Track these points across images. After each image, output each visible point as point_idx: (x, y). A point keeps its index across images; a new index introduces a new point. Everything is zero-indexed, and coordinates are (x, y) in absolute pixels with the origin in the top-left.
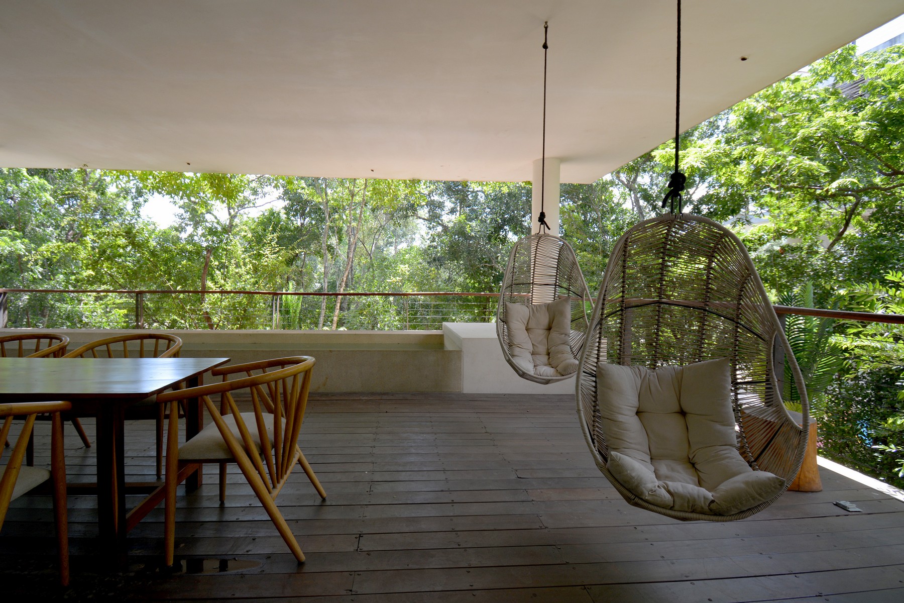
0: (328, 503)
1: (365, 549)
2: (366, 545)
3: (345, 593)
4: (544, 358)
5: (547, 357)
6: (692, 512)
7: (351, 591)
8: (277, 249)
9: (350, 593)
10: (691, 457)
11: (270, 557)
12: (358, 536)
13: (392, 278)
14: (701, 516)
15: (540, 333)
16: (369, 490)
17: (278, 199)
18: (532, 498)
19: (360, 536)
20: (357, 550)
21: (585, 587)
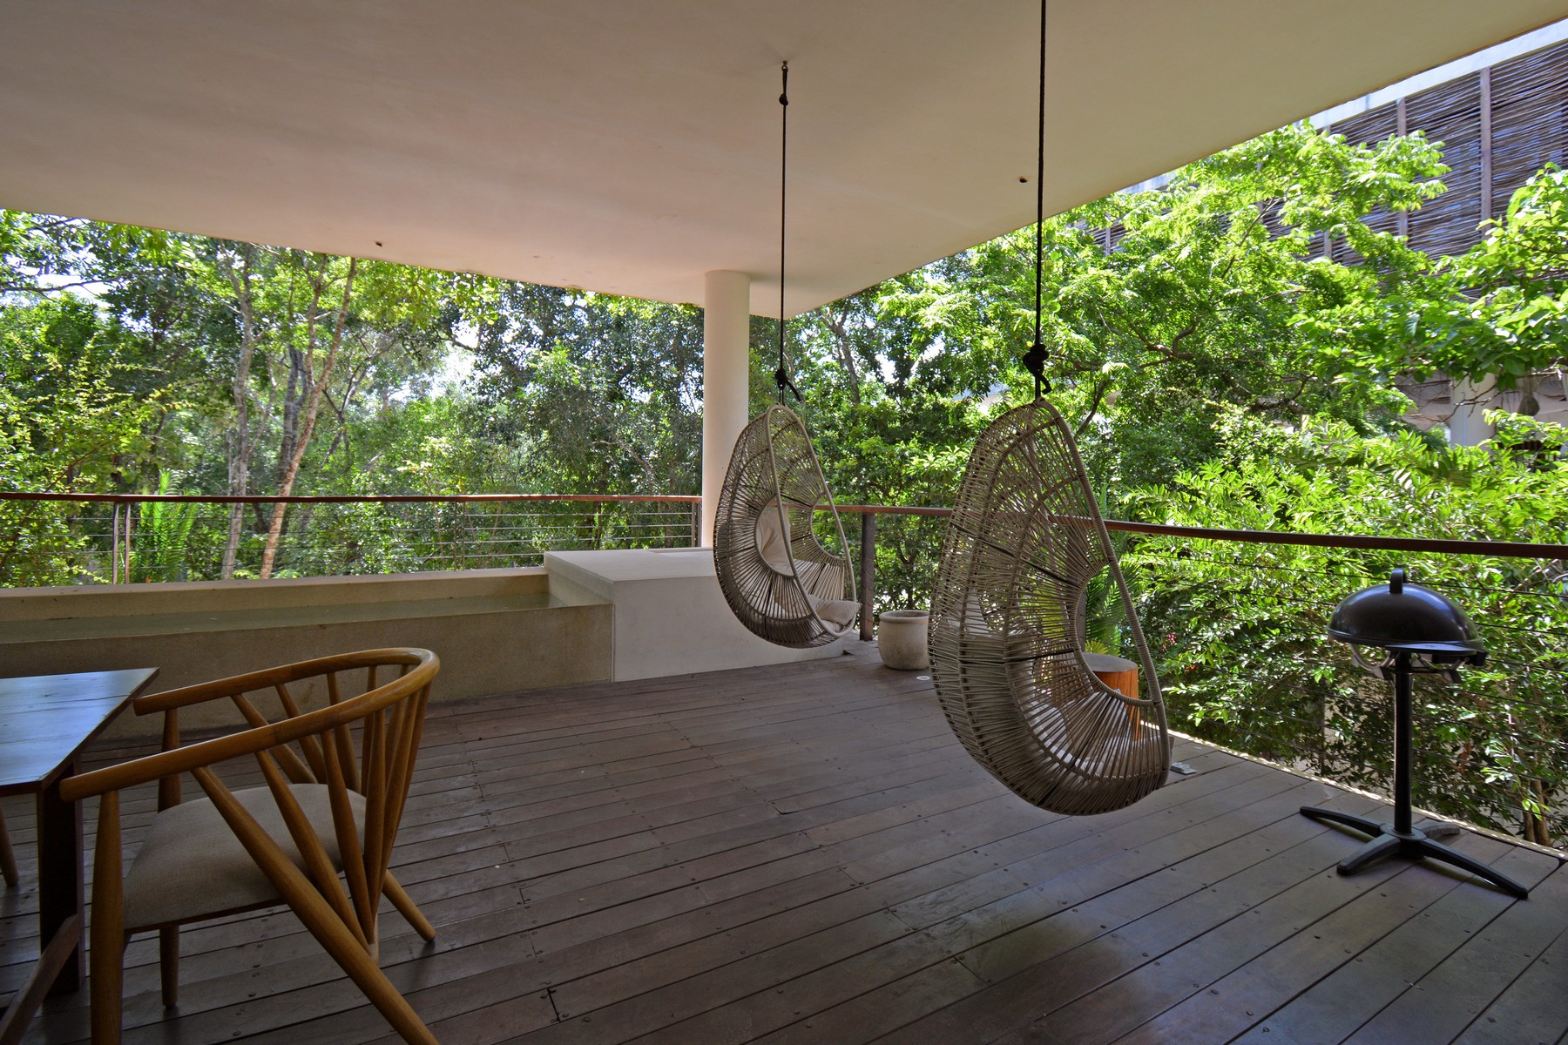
0: (440, 946)
1: (573, 1013)
2: (572, 1004)
8: (109, 396)
12: (546, 992)
13: (409, 462)
16: (520, 900)
18: (817, 844)
19: (550, 992)
20: (558, 1019)
21: (957, 958)
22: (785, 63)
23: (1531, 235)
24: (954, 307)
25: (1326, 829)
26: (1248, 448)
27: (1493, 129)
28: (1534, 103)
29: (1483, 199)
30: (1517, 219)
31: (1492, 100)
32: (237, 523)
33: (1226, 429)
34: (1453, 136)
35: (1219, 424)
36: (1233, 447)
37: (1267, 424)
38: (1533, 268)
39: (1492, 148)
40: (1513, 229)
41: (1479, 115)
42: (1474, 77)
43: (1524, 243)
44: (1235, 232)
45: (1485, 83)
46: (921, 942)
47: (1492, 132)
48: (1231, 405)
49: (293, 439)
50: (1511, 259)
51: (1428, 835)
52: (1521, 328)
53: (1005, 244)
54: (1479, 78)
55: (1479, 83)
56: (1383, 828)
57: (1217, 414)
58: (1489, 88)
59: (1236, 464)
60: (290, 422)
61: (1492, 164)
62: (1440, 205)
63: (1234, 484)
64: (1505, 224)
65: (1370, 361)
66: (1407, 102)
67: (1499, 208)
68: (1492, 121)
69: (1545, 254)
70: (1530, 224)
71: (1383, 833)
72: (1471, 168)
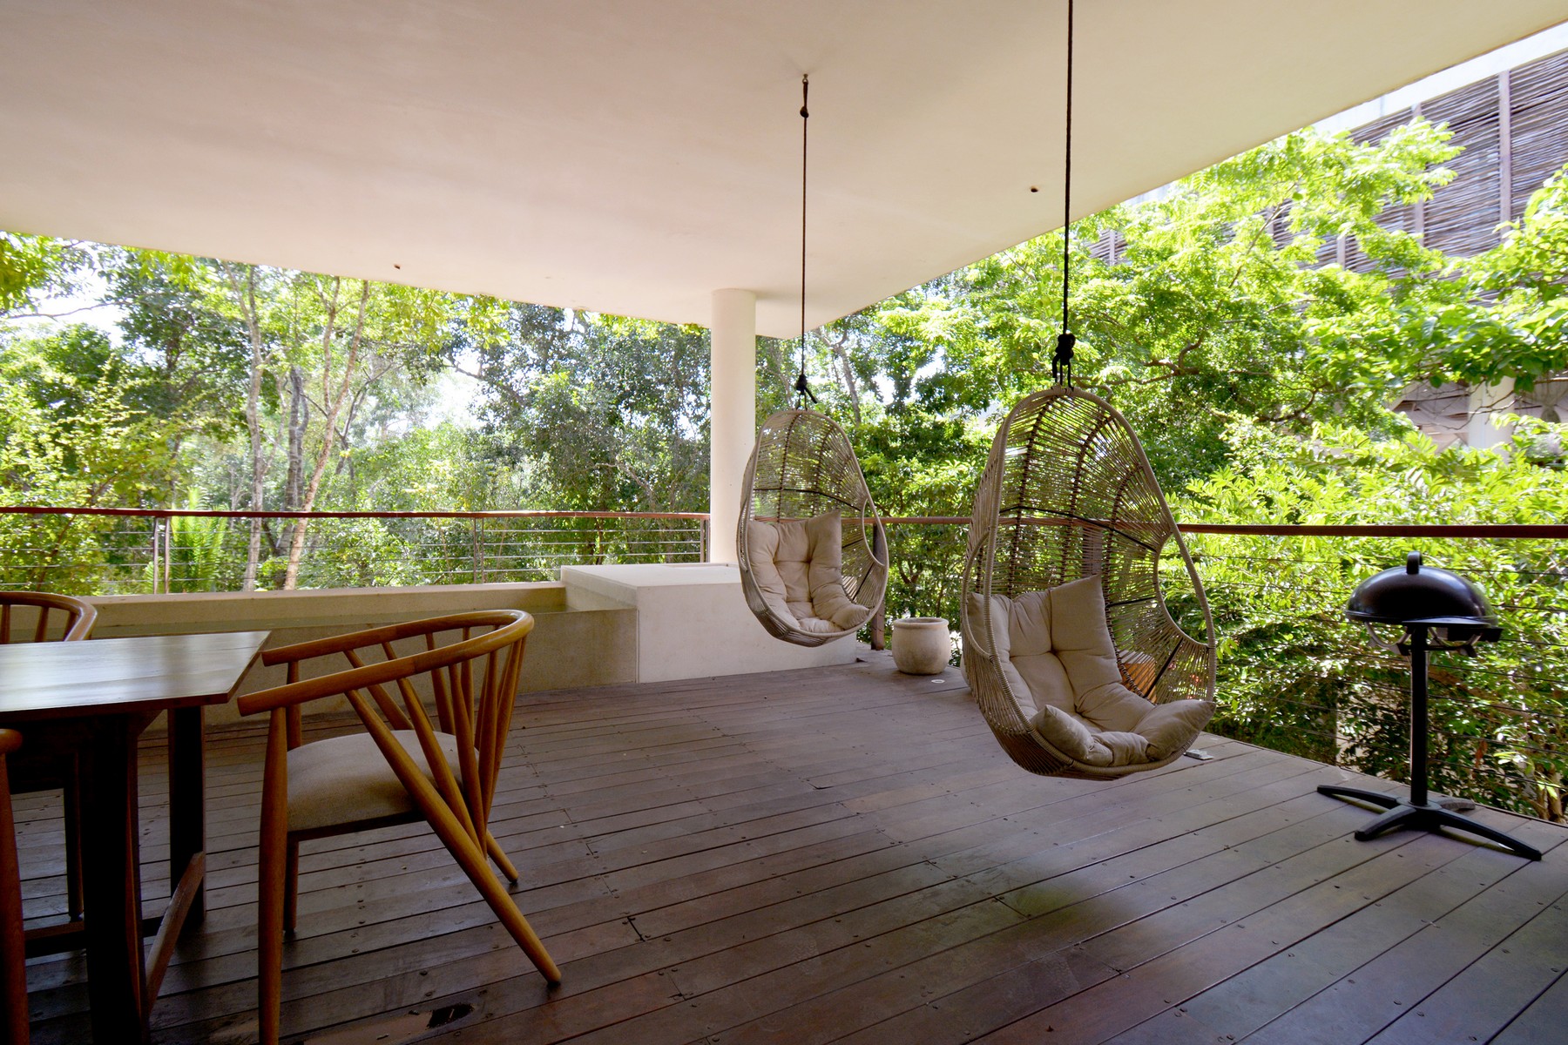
0: (522, 886)
1: (654, 935)
2: (652, 929)
3: (672, 1001)
4: (807, 607)
5: (810, 604)
6: (1129, 764)
7: (680, 995)
8: (125, 415)
9: (681, 998)
10: (1078, 705)
11: (485, 991)
12: (626, 920)
13: (416, 485)
14: (1141, 767)
15: (795, 568)
16: (589, 852)
17: (103, 303)
18: (855, 812)
19: (630, 920)
20: (642, 939)
21: (998, 898)
22: (806, 76)
23: (1549, 237)
24: (956, 321)
25: (1343, 804)
26: (1257, 457)
27: (1513, 134)
28: (1556, 107)
29: (1502, 205)
30: (1535, 221)
31: (1511, 104)
32: (256, 542)
33: (1235, 441)
34: (1471, 142)
35: (1228, 434)
36: (1242, 458)
37: (1276, 434)
38: (1551, 271)
39: (1512, 154)
40: (1531, 230)
41: (1497, 120)
42: (1493, 81)
43: (1542, 246)
44: (1241, 241)
45: (1504, 87)
46: (963, 886)
47: (1512, 136)
48: (1240, 415)
49: (298, 464)
50: (1529, 263)
51: (1443, 806)
52: (1539, 330)
53: (1005, 260)
54: (1497, 82)
55: (1497, 87)
56: (1399, 801)
57: (1226, 425)
58: (1508, 91)
59: (1245, 473)
60: (296, 447)
61: (1512, 169)
62: (1457, 214)
63: (1246, 490)
64: (1522, 226)
65: (1384, 367)
66: (1423, 108)
67: (1517, 212)
68: (1511, 125)
69: (1563, 257)
70: (1547, 227)
71: (1399, 804)
72: (1490, 174)
